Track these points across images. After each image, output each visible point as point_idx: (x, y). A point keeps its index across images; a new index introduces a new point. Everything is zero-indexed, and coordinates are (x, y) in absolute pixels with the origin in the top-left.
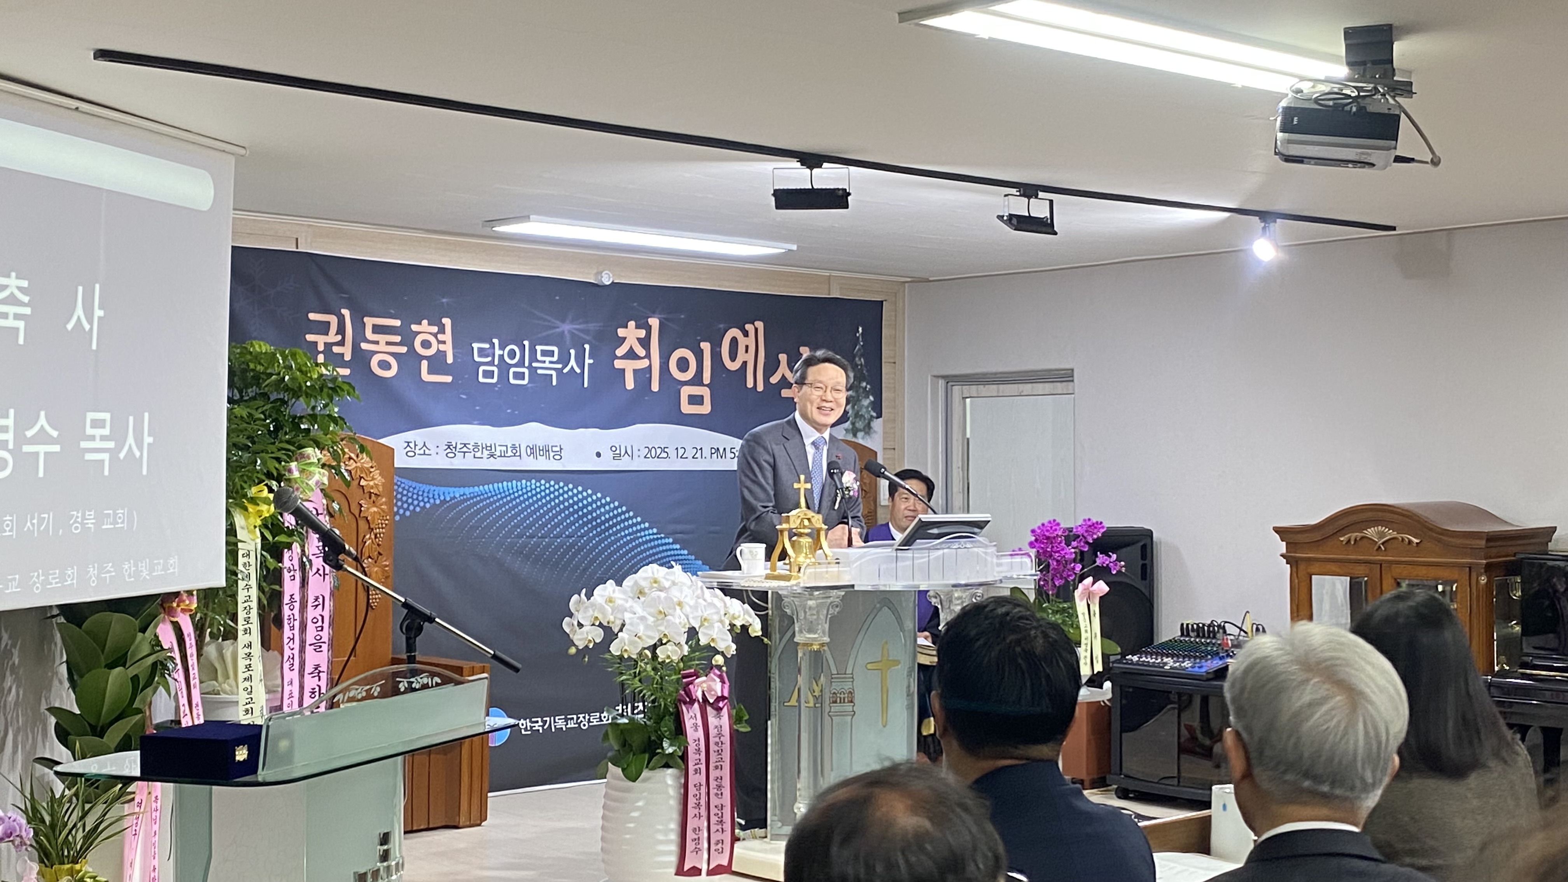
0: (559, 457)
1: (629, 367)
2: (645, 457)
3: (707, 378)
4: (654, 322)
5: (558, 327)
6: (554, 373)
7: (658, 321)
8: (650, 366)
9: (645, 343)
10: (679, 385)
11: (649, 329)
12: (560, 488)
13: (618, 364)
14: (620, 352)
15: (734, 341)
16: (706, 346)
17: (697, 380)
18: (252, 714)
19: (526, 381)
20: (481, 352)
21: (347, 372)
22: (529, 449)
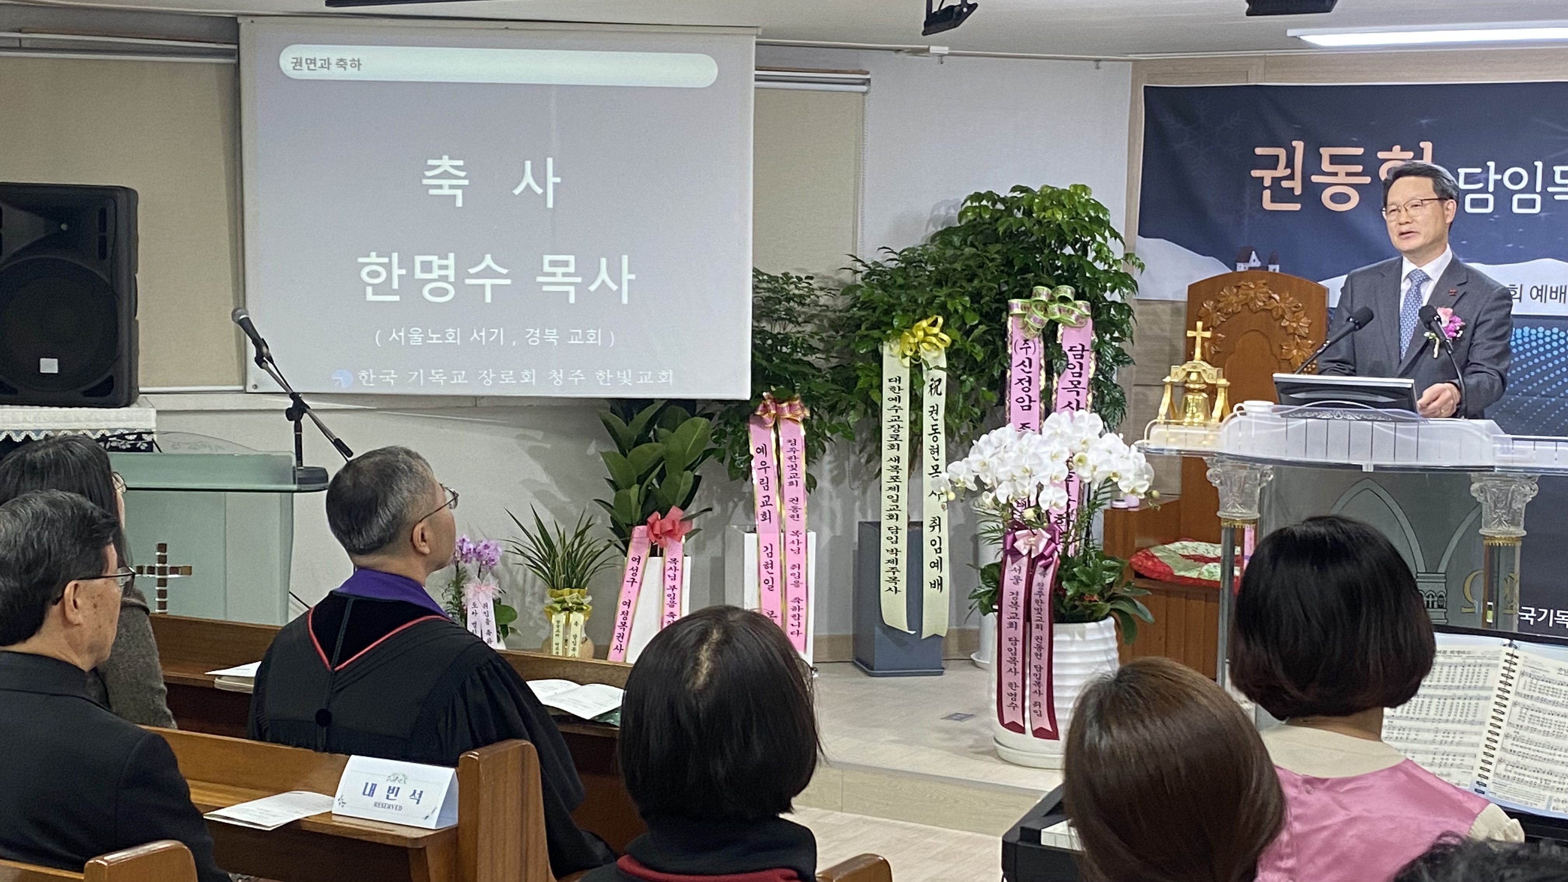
18: (897, 519)
19: (1538, 209)
20: (1469, 179)
21: (1297, 207)
22: (1535, 290)
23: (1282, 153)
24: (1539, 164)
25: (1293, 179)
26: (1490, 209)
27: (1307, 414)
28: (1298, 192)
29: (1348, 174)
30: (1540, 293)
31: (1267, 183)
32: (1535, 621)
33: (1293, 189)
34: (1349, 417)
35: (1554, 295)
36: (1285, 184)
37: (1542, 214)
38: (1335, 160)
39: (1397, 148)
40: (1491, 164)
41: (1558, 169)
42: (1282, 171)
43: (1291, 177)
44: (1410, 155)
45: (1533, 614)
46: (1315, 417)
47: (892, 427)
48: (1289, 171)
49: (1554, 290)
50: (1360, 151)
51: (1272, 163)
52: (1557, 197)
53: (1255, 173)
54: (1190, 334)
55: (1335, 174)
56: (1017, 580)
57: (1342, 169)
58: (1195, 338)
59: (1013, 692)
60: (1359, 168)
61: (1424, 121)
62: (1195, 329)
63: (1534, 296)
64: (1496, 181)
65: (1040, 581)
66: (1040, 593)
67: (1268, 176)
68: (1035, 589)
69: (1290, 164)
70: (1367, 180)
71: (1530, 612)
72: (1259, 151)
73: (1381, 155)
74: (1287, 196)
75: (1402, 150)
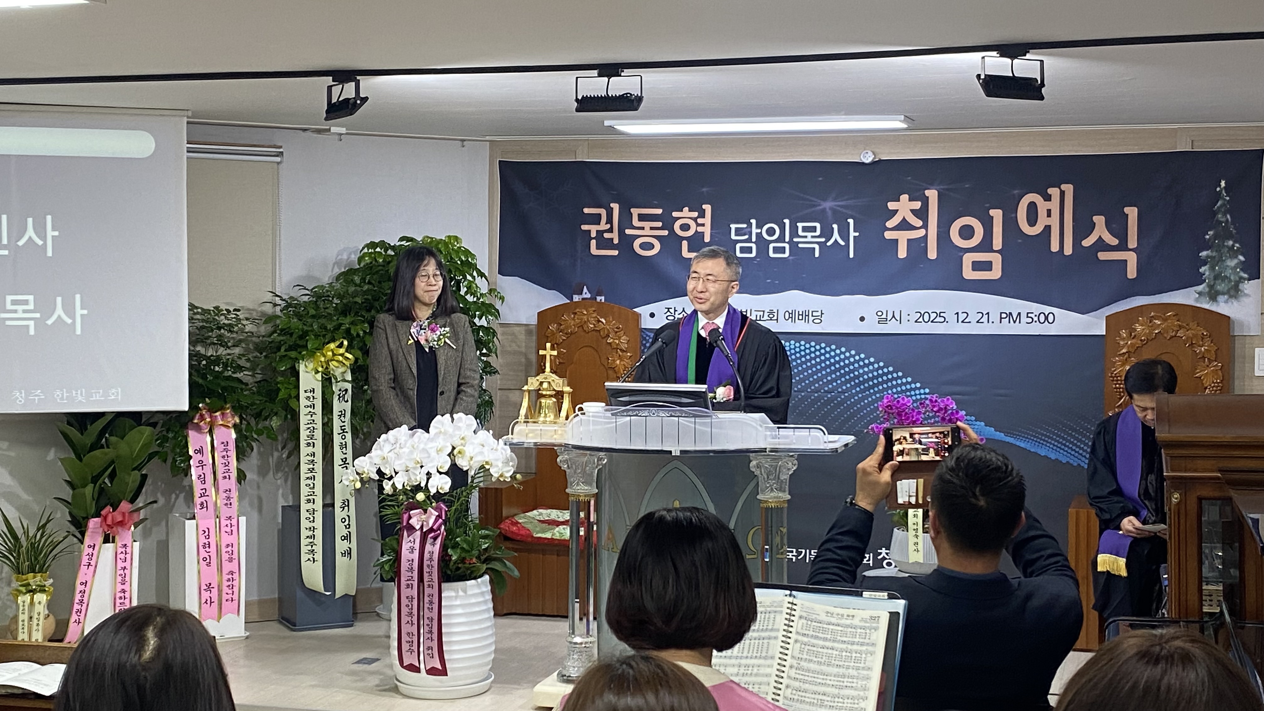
0: (819, 321)
1: (903, 237)
2: (916, 322)
3: (998, 243)
4: (932, 194)
5: (819, 205)
6: (817, 247)
7: (936, 192)
8: (926, 235)
9: (923, 214)
10: (961, 252)
11: (925, 201)
12: (821, 348)
13: (888, 235)
14: (890, 224)
15: (1032, 206)
16: (997, 214)
17: (986, 245)
18: (314, 503)
19: (787, 254)
20: (738, 232)
21: (616, 253)
22: (787, 314)
23: (603, 212)
24: (787, 221)
25: (612, 232)
26: (754, 254)
27: (630, 413)
28: (616, 241)
29: (652, 228)
30: (791, 316)
31: (593, 235)
32: (797, 559)
33: (612, 239)
34: (662, 414)
35: (800, 317)
36: (606, 235)
37: (791, 258)
38: (642, 218)
39: (686, 209)
40: (753, 221)
41: (800, 225)
42: (603, 226)
43: (611, 230)
44: (695, 214)
45: (795, 554)
46: (636, 415)
47: (309, 428)
48: (608, 226)
49: (801, 313)
50: (659, 211)
51: (596, 219)
52: (800, 245)
53: (585, 227)
54: (542, 352)
55: (643, 228)
56: (412, 550)
57: (647, 225)
58: (545, 355)
59: (410, 640)
60: (660, 224)
61: (704, 190)
62: (545, 349)
63: (787, 318)
64: (757, 233)
65: (430, 550)
66: (431, 559)
67: (593, 229)
68: (426, 556)
69: (610, 220)
70: (666, 233)
71: (792, 552)
72: (586, 211)
73: (675, 214)
74: (608, 244)
75: (690, 211)
